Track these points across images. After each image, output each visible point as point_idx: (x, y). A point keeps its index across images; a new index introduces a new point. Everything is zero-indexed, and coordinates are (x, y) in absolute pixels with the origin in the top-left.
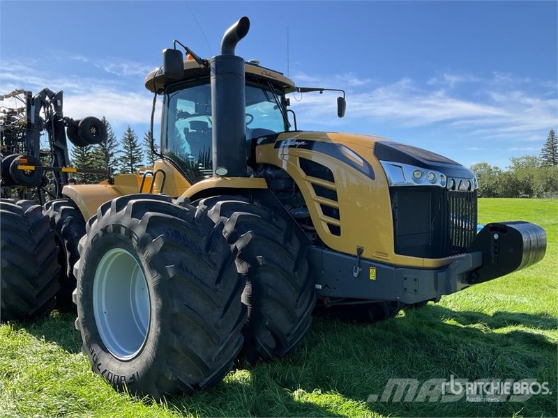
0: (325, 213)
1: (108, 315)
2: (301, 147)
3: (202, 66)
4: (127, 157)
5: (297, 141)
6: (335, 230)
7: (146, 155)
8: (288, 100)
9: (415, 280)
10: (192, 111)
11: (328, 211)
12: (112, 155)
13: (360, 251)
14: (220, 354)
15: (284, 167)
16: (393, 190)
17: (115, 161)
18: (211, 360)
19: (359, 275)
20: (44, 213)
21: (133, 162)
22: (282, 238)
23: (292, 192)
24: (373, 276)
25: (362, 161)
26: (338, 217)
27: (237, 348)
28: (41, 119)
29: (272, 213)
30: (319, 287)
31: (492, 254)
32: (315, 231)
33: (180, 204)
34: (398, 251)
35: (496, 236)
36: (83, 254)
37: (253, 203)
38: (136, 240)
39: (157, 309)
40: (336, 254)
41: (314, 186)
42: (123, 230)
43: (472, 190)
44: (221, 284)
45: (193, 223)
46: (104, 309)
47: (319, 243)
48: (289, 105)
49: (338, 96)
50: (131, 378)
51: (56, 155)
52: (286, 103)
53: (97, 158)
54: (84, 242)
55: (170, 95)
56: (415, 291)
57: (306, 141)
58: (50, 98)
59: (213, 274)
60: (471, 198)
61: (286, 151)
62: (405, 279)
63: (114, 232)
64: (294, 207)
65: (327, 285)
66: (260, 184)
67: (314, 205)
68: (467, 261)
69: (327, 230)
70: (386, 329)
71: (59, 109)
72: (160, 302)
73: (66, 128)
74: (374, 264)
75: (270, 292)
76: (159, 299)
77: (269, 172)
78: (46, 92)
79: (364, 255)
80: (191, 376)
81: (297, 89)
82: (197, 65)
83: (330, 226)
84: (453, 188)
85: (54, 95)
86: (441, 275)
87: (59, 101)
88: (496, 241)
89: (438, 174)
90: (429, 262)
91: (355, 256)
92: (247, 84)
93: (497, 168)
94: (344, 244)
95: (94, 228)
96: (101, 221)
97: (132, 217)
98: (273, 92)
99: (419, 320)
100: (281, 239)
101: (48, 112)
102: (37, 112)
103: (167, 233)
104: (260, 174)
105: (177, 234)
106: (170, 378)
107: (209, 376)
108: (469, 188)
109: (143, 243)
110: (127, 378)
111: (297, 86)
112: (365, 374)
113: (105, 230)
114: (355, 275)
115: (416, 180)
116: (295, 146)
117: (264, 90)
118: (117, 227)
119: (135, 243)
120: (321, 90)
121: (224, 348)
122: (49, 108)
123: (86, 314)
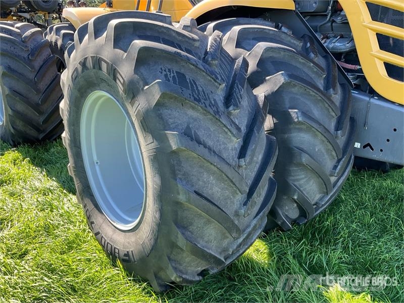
1: (100, 166)
20: (48, 38)
22: (322, 82)
23: (326, 15)
29: (309, 45)
30: (357, 145)
32: (361, 71)
33: (185, 27)
36: (66, 92)
37: (280, 29)
38: (123, 85)
39: (155, 189)
42: (104, 66)
44: (248, 158)
45: (205, 60)
46: (95, 158)
50: (125, 255)
54: (65, 77)
59: (236, 143)
63: (94, 68)
65: (368, 145)
72: (158, 180)
75: (305, 159)
76: (157, 175)
95: (73, 60)
96: (79, 50)
97: (114, 47)
100: (320, 84)
103: (166, 76)
105: (181, 77)
109: (133, 91)
110: (122, 254)
113: (84, 64)
118: (98, 62)
119: (121, 88)
123: (75, 163)
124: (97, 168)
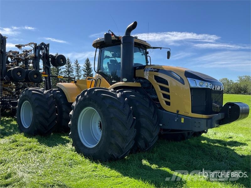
0: (164, 97)
2: (155, 71)
3: (117, 39)
4: (67, 71)
5: (154, 69)
6: (168, 103)
7: (75, 70)
8: (148, 52)
9: (199, 123)
10: (111, 56)
11: (165, 96)
12: (60, 70)
13: (178, 111)
14: (127, 146)
15: (147, 78)
16: (192, 89)
17: (61, 72)
18: (123, 148)
19: (177, 121)
21: (69, 73)
22: (148, 105)
23: (150, 88)
24: (182, 121)
25: (179, 77)
26: (169, 99)
27: (132, 145)
28: (41, 55)
29: (144, 96)
30: (161, 125)
31: (228, 114)
32: (160, 104)
34: (193, 112)
35: (230, 107)
40: (168, 112)
41: (160, 86)
43: (221, 90)
45: (118, 99)
46: (81, 130)
47: (161, 108)
48: (148, 54)
49: (167, 51)
51: (45, 70)
52: (147, 53)
53: (54, 71)
54: (74, 105)
55: (102, 49)
56: (199, 127)
57: (157, 69)
58: (44, 46)
60: (221, 93)
61: (148, 72)
62: (195, 122)
64: (151, 94)
65: (164, 124)
66: (138, 85)
67: (160, 94)
68: (219, 116)
69: (165, 103)
70: (185, 143)
71: (47, 51)
73: (50, 59)
74: (183, 117)
75: (144, 125)
77: (141, 80)
78: (42, 44)
79: (179, 113)
80: (116, 153)
81: (151, 48)
82: (115, 39)
83: (166, 102)
84: (214, 89)
85: (46, 45)
86: (209, 121)
87: (48, 48)
88: (230, 109)
89: (209, 83)
90: (204, 116)
91: (176, 114)
92: (135, 46)
93: (232, 81)
94: (171, 109)
95: (79, 99)
98: (143, 49)
99: (198, 141)
101: (43, 52)
102: (39, 52)
104: (137, 81)
106: (110, 154)
107: (122, 154)
108: (220, 89)
111: (151, 46)
112: (179, 157)
113: (84, 100)
114: (176, 120)
115: (200, 85)
116: (152, 71)
117: (139, 48)
120: (161, 48)
121: (128, 144)
122: (44, 51)
124: (82, 132)
